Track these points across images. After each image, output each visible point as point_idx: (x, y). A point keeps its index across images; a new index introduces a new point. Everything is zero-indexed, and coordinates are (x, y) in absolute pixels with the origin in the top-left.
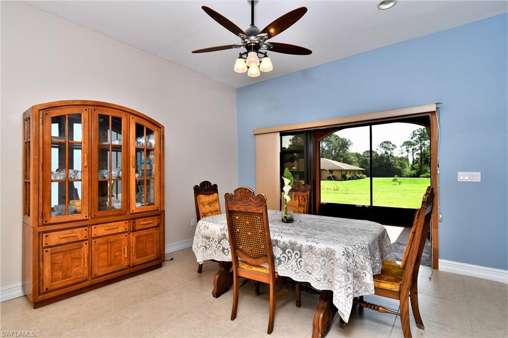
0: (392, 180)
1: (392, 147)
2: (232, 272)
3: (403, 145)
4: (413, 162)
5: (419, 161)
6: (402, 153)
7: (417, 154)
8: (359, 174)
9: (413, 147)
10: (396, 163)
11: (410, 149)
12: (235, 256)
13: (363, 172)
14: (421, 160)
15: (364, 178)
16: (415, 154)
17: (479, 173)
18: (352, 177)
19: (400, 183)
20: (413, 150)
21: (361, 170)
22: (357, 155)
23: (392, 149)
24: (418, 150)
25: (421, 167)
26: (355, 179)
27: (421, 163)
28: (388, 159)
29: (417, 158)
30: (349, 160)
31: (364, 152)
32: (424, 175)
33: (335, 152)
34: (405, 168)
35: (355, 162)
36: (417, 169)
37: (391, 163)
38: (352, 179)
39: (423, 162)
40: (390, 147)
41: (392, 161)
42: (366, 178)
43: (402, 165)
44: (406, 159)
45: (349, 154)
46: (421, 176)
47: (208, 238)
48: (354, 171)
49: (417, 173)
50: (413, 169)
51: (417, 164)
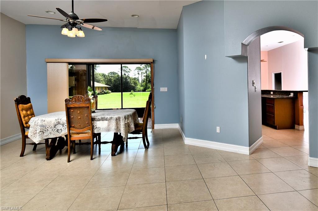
0: (129, 94)
1: (128, 70)
3: (136, 70)
4: (142, 81)
5: (145, 80)
6: (135, 75)
7: (144, 76)
8: (106, 90)
9: (141, 71)
10: (132, 82)
11: (140, 73)
13: (109, 89)
14: (146, 81)
15: (110, 93)
16: (143, 76)
17: (167, 88)
18: (101, 93)
19: (134, 96)
20: (142, 73)
21: (108, 87)
22: (104, 75)
23: (129, 72)
24: (144, 73)
25: (146, 85)
26: (103, 94)
27: (147, 82)
28: (126, 78)
29: (144, 79)
30: (97, 79)
31: (109, 73)
32: (148, 90)
34: (137, 85)
35: (102, 81)
36: (144, 86)
37: (128, 82)
38: (101, 94)
39: (147, 81)
40: (127, 70)
41: (129, 80)
42: (111, 93)
43: (135, 83)
44: (137, 79)
45: (97, 74)
46: (146, 90)
48: (102, 88)
49: (144, 89)
50: (142, 86)
51: (144, 83)
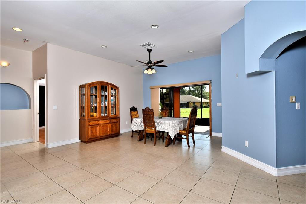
2: (144, 135)
12: (145, 127)
18: (206, 106)
33: (197, 92)
45: (205, 93)
47: (137, 123)
